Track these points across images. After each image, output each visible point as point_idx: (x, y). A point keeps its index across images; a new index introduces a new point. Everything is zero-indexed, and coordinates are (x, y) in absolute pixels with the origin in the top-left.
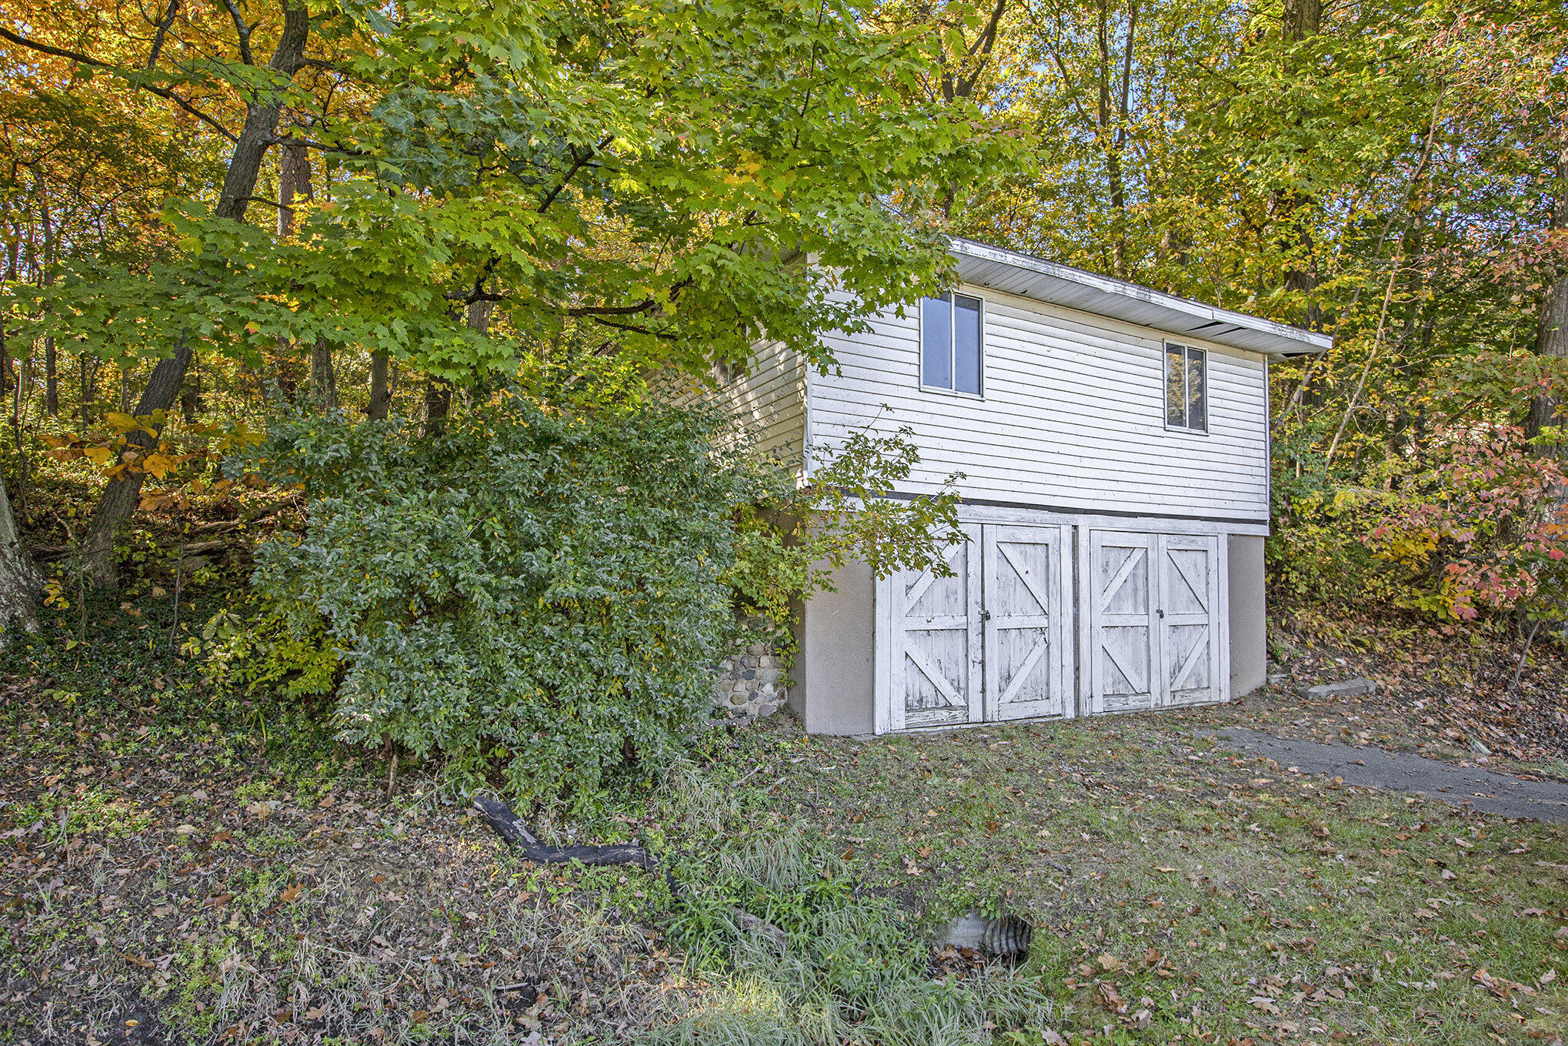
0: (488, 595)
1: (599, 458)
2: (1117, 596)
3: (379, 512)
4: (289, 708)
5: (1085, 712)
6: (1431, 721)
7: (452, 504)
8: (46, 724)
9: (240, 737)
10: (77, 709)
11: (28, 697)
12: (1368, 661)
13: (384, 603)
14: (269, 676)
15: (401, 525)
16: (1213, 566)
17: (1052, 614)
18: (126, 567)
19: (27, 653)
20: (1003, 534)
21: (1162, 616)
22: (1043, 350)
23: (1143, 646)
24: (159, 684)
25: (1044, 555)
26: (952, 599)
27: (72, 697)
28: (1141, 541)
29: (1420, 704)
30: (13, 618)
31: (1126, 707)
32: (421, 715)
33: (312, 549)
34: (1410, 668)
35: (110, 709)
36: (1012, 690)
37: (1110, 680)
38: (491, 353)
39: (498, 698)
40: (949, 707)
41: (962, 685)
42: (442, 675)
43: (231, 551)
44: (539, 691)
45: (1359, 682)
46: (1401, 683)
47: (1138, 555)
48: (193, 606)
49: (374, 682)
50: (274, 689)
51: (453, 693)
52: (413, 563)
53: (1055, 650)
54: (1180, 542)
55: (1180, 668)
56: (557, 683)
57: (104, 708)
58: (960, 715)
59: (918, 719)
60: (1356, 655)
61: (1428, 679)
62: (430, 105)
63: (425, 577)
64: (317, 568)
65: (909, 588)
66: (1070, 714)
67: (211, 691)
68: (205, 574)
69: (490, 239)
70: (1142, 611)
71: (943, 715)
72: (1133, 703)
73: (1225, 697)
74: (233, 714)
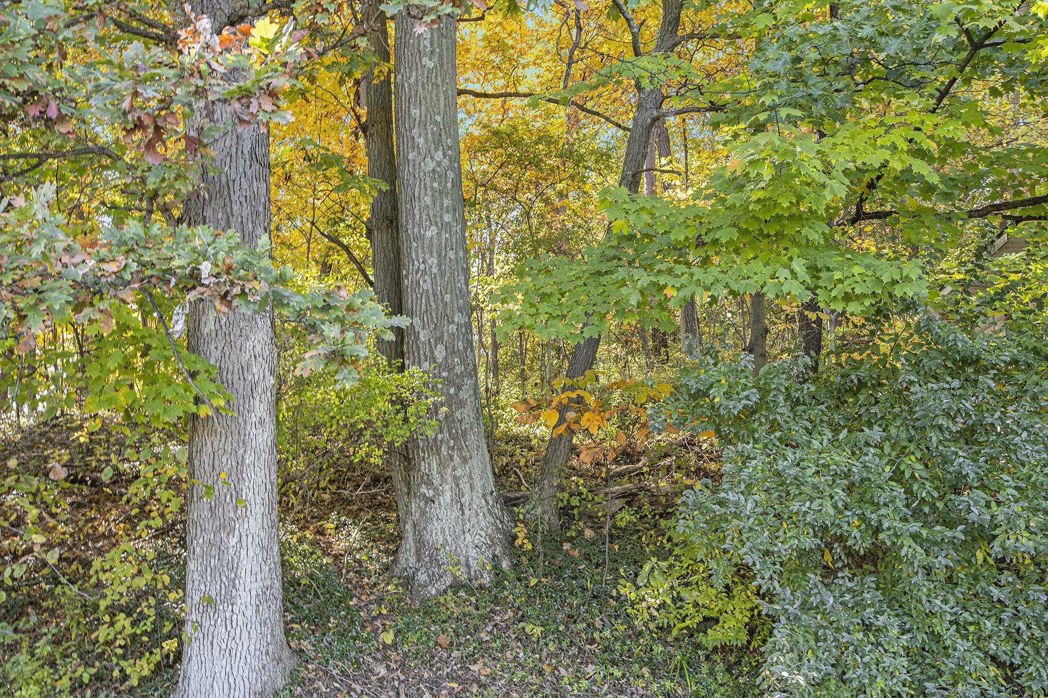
0: (918, 549)
1: (1035, 378)
3: (791, 457)
4: (707, 658)
7: (867, 444)
8: (522, 654)
9: (668, 684)
10: (542, 642)
11: (508, 628)
13: (802, 553)
14: (688, 622)
15: (814, 469)
18: (565, 512)
19: (504, 588)
24: (598, 624)
27: (538, 630)
30: (494, 556)
32: (855, 684)
33: (732, 496)
35: (564, 645)
38: (897, 277)
39: (940, 674)
42: (872, 639)
43: (642, 494)
44: (993, 671)
48: (616, 547)
49: (801, 640)
50: (692, 636)
51: (888, 660)
52: (831, 511)
56: (1017, 661)
57: (560, 643)
62: (804, 38)
63: (845, 527)
64: (736, 516)
67: (640, 634)
68: (626, 518)
69: (886, 155)
74: (660, 660)
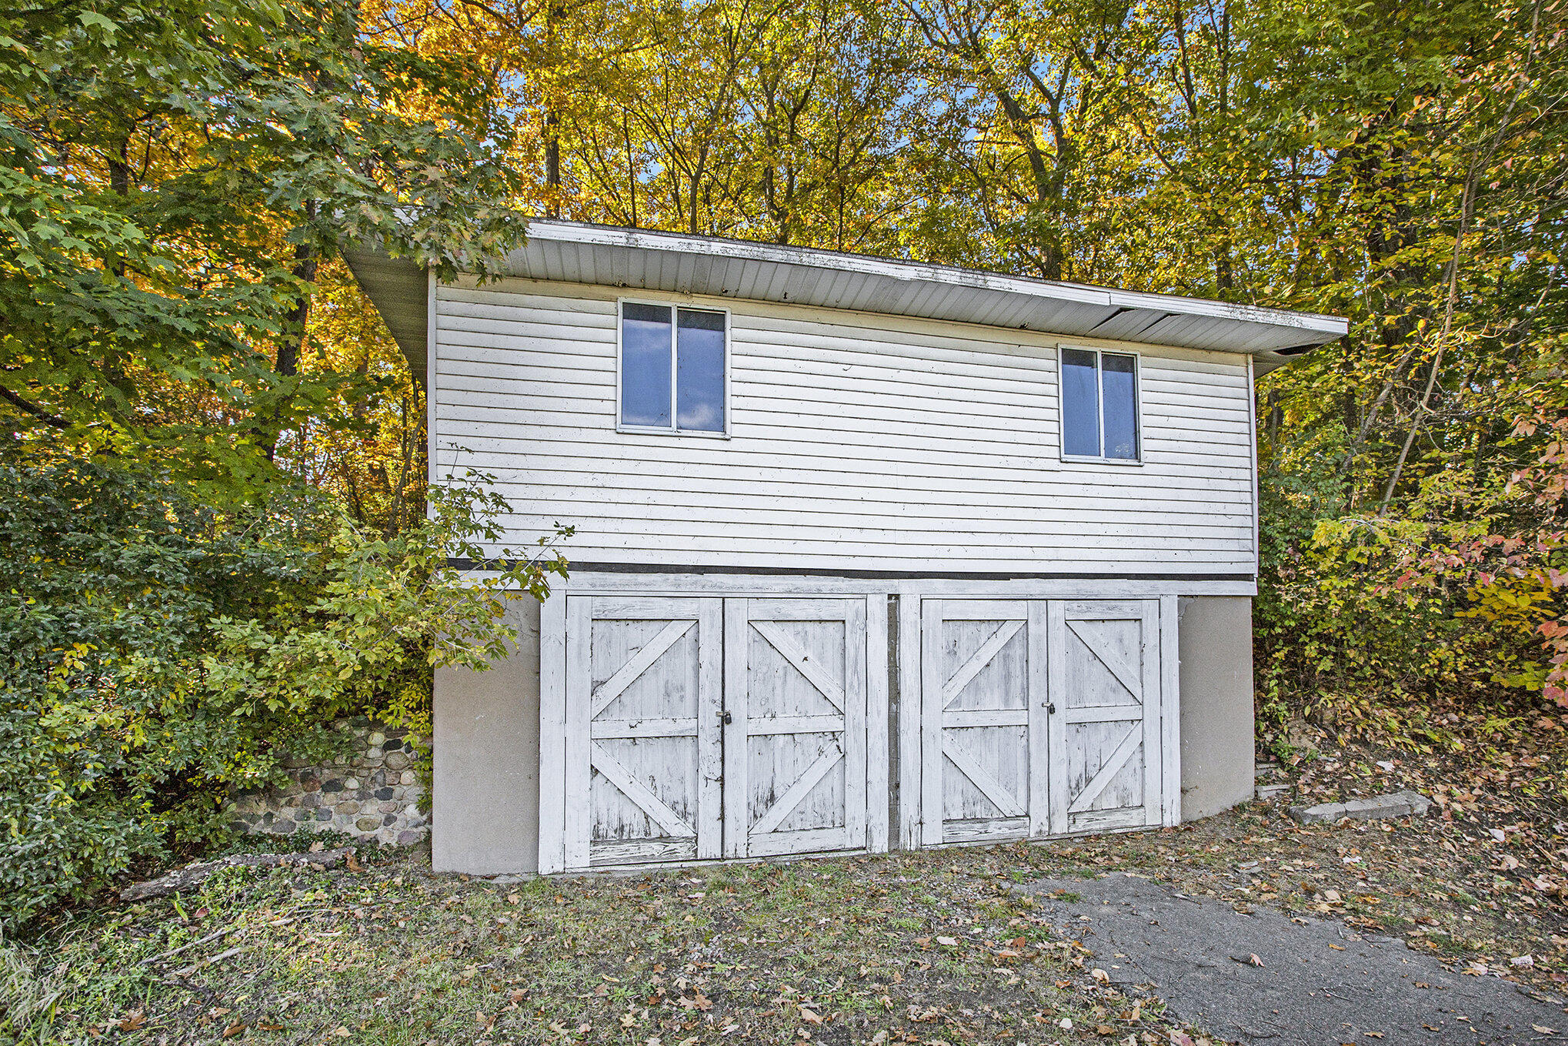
2: (974, 684)
5: (910, 843)
6: (1511, 862)
12: (1432, 764)
16: (1151, 640)
17: (850, 712)
20: (757, 610)
21: (1051, 710)
22: (837, 369)
23: (1020, 753)
25: (839, 636)
26: (675, 696)
28: (1018, 610)
29: (1499, 835)
31: (984, 836)
34: (1503, 775)
36: (774, 816)
37: (958, 800)
40: (665, 838)
41: (690, 809)
45: (1400, 799)
46: (1478, 799)
47: (1009, 630)
53: (855, 762)
54: (1089, 609)
55: (1089, 780)
58: (683, 850)
59: (611, 853)
60: (1413, 755)
61: (1532, 792)
65: (597, 685)
66: (880, 844)
70: (1018, 704)
71: (657, 848)
72: (997, 831)
73: (1173, 818)
